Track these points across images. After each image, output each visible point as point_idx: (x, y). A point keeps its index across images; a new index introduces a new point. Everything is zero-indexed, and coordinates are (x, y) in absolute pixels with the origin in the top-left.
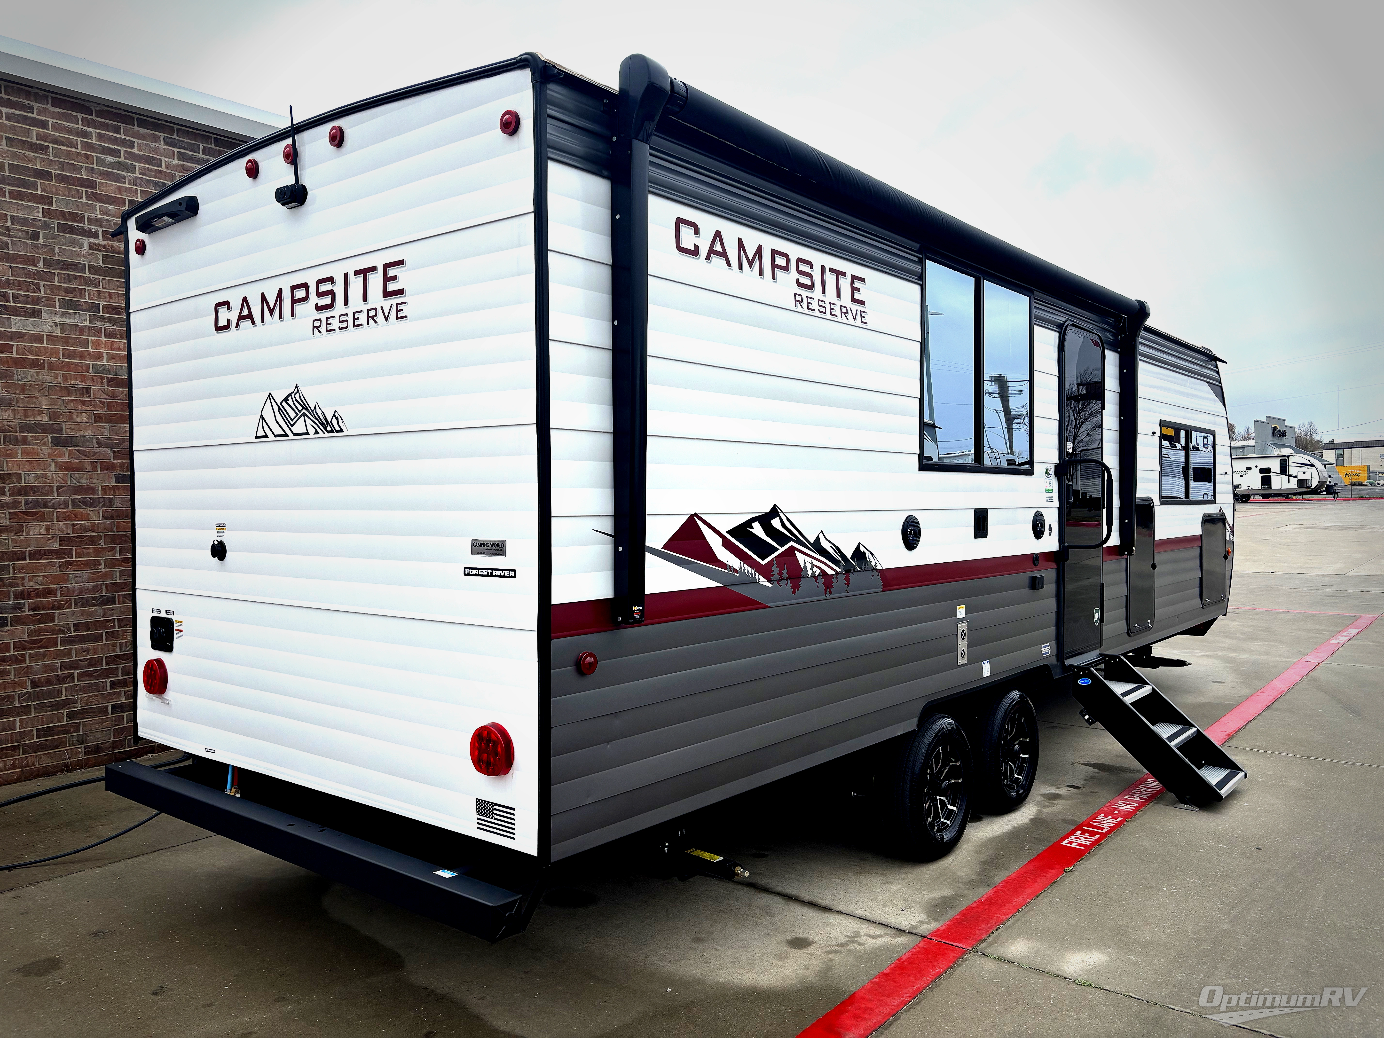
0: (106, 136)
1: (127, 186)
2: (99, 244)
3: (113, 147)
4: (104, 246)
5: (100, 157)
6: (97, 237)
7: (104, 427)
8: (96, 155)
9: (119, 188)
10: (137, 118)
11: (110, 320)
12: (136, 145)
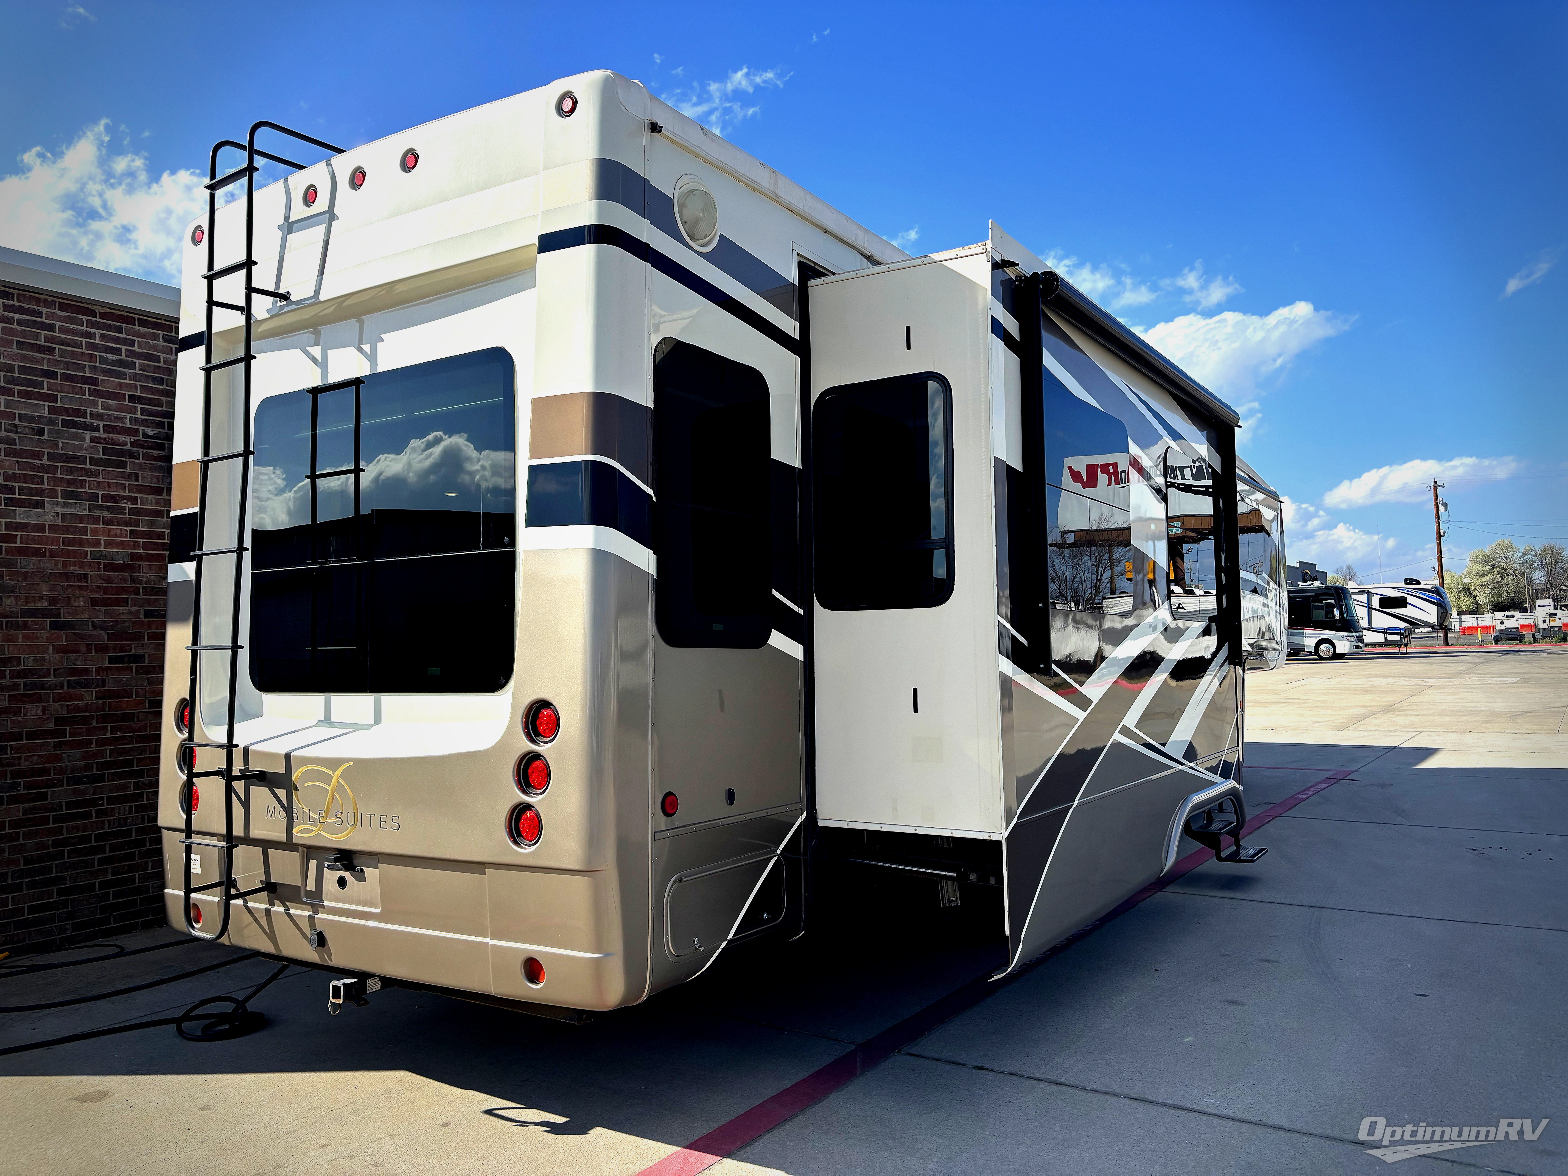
0: (109, 337)
1: (127, 381)
2: (99, 437)
3: (115, 346)
4: (105, 439)
5: (103, 356)
6: (99, 431)
7: (99, 611)
8: (99, 354)
9: (120, 384)
10: (138, 319)
11: (108, 508)
12: (136, 343)
